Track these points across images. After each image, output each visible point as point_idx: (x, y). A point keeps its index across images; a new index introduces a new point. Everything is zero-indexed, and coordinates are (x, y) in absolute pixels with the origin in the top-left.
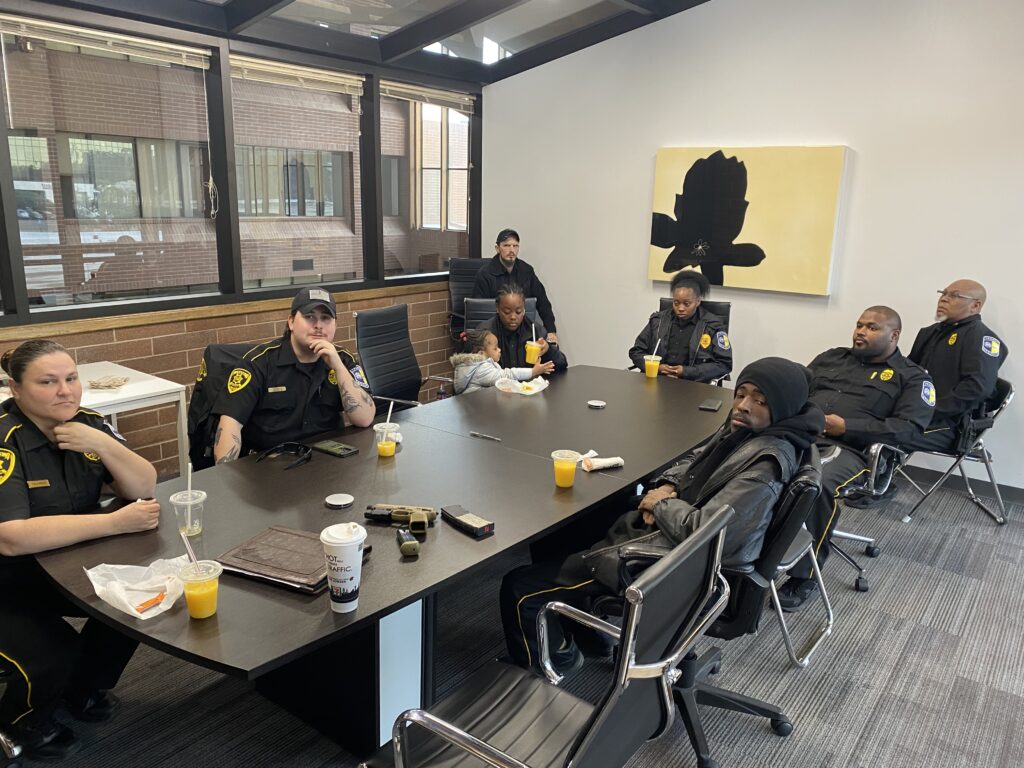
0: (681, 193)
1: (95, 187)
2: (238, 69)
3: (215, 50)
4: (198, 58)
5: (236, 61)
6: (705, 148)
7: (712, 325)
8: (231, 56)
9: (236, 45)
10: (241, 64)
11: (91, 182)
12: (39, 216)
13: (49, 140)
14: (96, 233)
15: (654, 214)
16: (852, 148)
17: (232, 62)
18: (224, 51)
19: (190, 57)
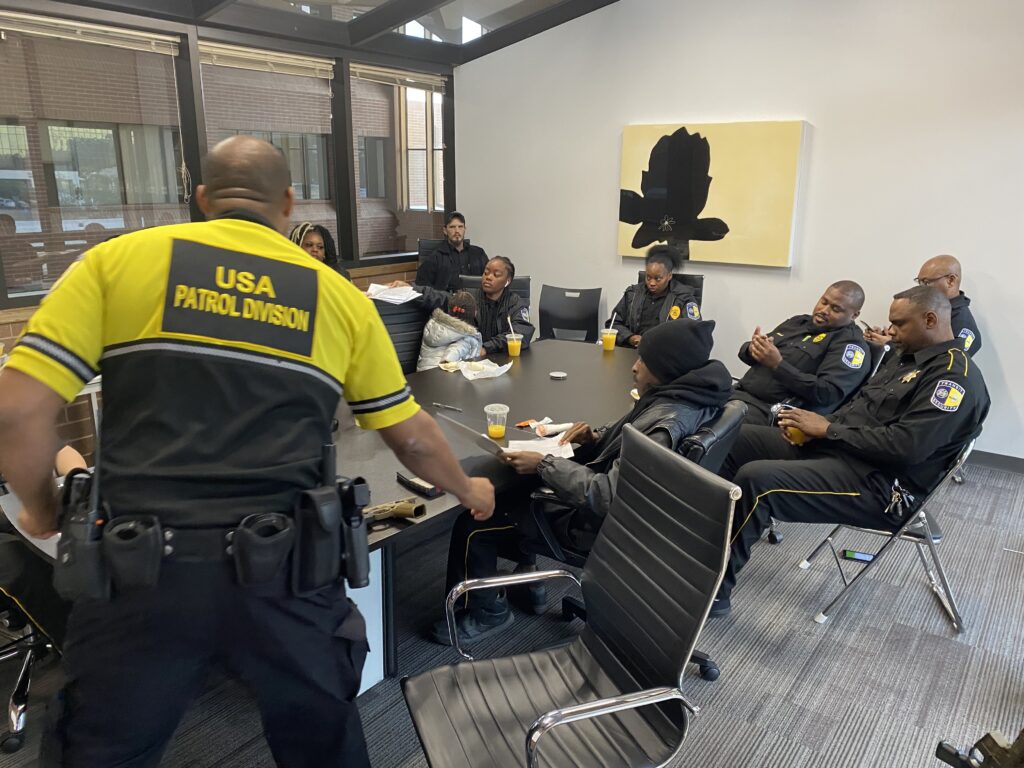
0: (647, 170)
1: (79, 175)
2: (208, 55)
3: (184, 36)
4: (166, 44)
5: (204, 47)
6: (668, 125)
7: (681, 297)
8: (200, 42)
9: (204, 31)
10: (211, 51)
11: (75, 170)
12: (26, 205)
13: (27, 128)
14: (81, 221)
15: (622, 191)
16: (812, 123)
17: (201, 48)
18: (192, 38)
19: (159, 44)
